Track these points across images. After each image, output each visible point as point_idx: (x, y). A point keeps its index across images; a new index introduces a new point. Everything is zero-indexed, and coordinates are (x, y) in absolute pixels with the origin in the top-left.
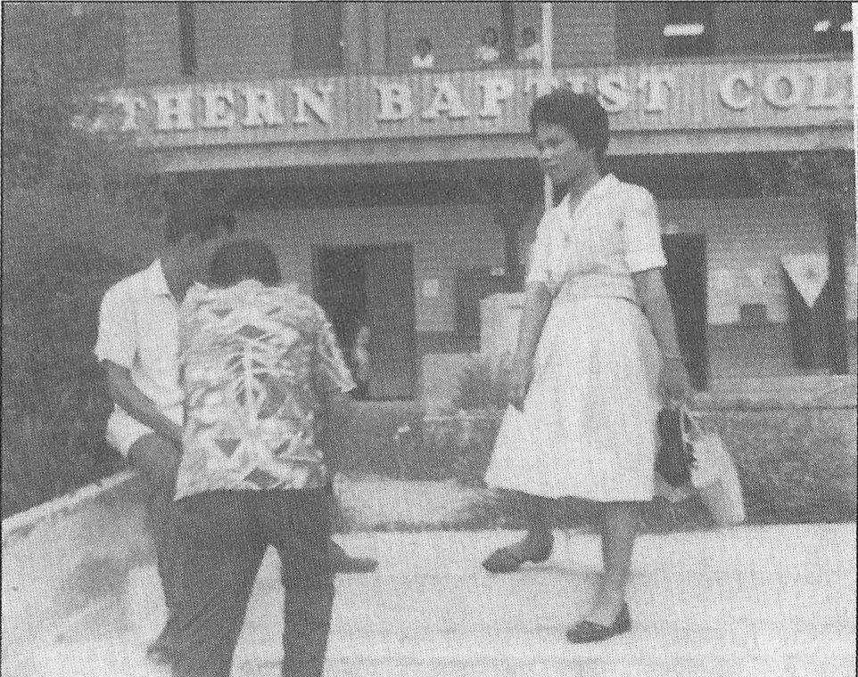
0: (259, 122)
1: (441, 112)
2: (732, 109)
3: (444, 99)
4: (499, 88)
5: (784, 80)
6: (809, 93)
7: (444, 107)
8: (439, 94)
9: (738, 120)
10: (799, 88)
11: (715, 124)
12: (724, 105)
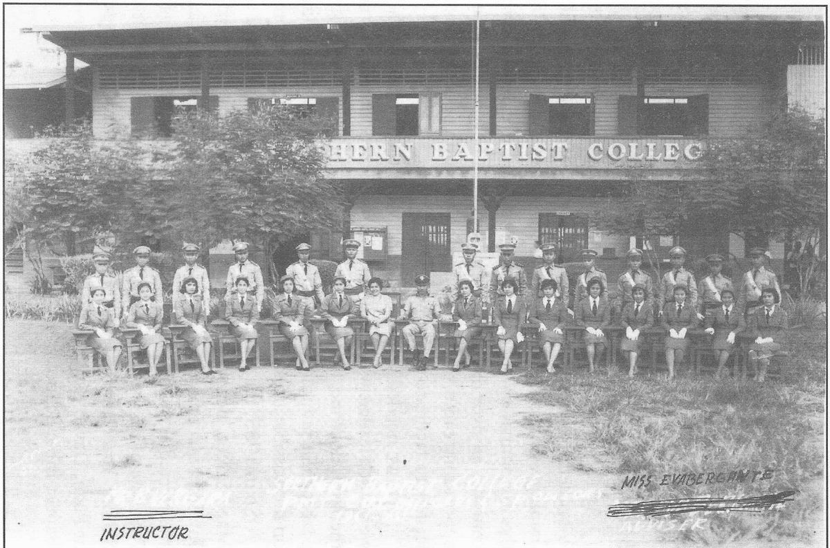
0: (379, 158)
1: (461, 157)
2: (594, 160)
3: (463, 150)
4: (488, 147)
5: (618, 147)
6: (629, 152)
7: (463, 154)
8: (461, 149)
9: (596, 165)
10: (624, 150)
11: (586, 167)
12: (590, 157)
